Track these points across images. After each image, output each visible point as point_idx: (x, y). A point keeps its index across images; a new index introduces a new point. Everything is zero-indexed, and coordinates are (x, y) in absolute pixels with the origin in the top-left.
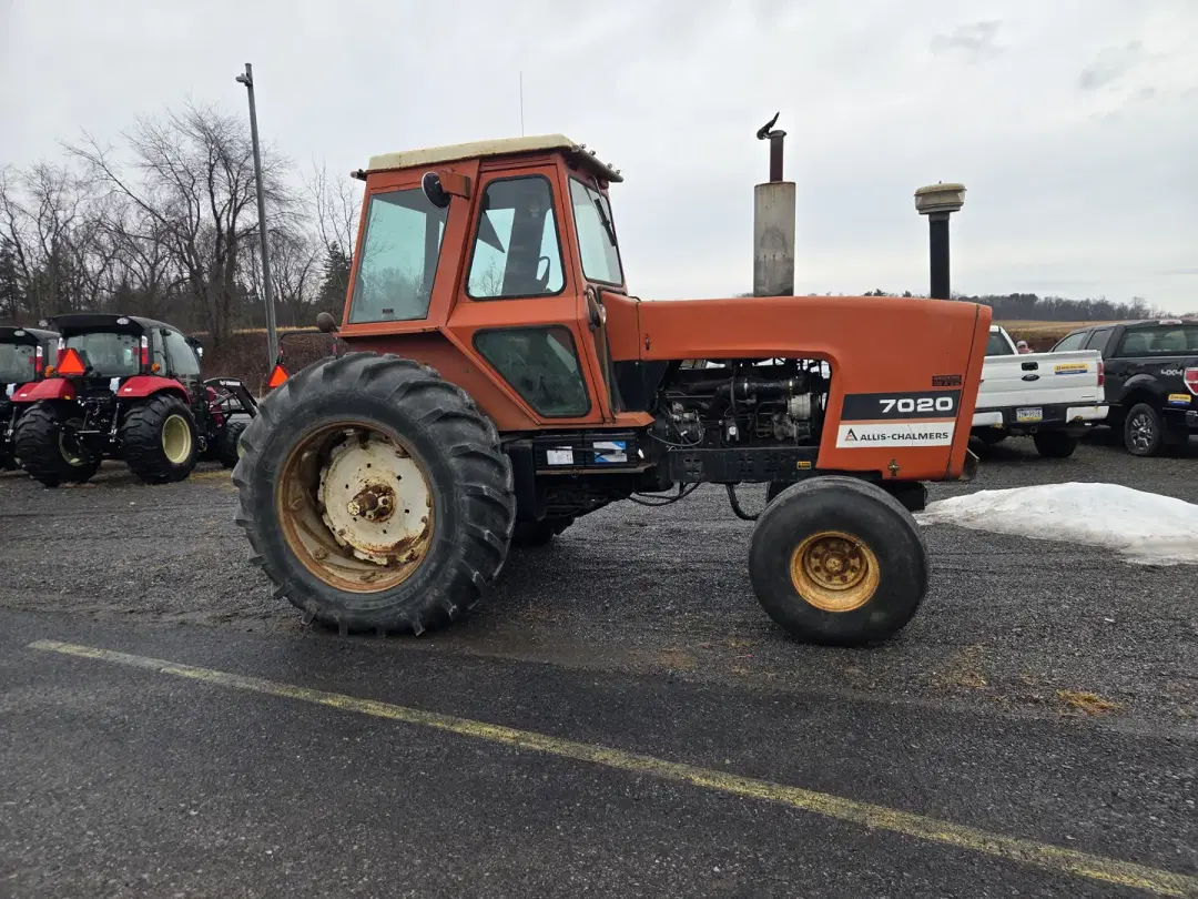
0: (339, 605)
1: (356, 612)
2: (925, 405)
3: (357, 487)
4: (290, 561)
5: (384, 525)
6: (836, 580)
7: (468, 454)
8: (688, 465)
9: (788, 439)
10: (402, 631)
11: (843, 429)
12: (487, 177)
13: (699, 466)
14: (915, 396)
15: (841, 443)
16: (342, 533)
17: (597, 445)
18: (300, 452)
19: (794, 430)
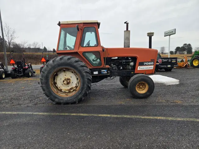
0: (62, 99)
1: (65, 100)
2: (150, 63)
3: (63, 79)
4: (52, 93)
5: (68, 85)
6: (141, 89)
7: (87, 72)
8: (115, 74)
9: (129, 69)
10: (74, 103)
11: (139, 67)
12: (84, 27)
13: (117, 73)
14: (149, 62)
15: (138, 69)
16: (60, 87)
17: (102, 71)
18: (54, 73)
19: (130, 68)
